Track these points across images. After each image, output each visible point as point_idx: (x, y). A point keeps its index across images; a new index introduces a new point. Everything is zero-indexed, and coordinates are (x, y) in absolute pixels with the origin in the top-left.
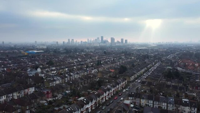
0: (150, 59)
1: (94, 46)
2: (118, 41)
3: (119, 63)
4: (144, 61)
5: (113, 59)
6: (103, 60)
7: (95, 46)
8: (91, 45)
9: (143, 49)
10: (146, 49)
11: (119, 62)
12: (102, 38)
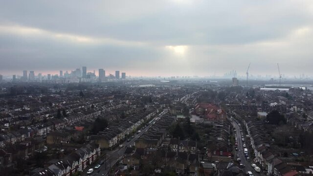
0: (153, 104)
1: (70, 82)
2: (111, 75)
3: (100, 112)
4: (144, 106)
5: (91, 105)
6: (71, 107)
7: (72, 82)
8: (65, 81)
9: (147, 87)
10: (153, 87)
11: (100, 110)
12: (85, 69)
